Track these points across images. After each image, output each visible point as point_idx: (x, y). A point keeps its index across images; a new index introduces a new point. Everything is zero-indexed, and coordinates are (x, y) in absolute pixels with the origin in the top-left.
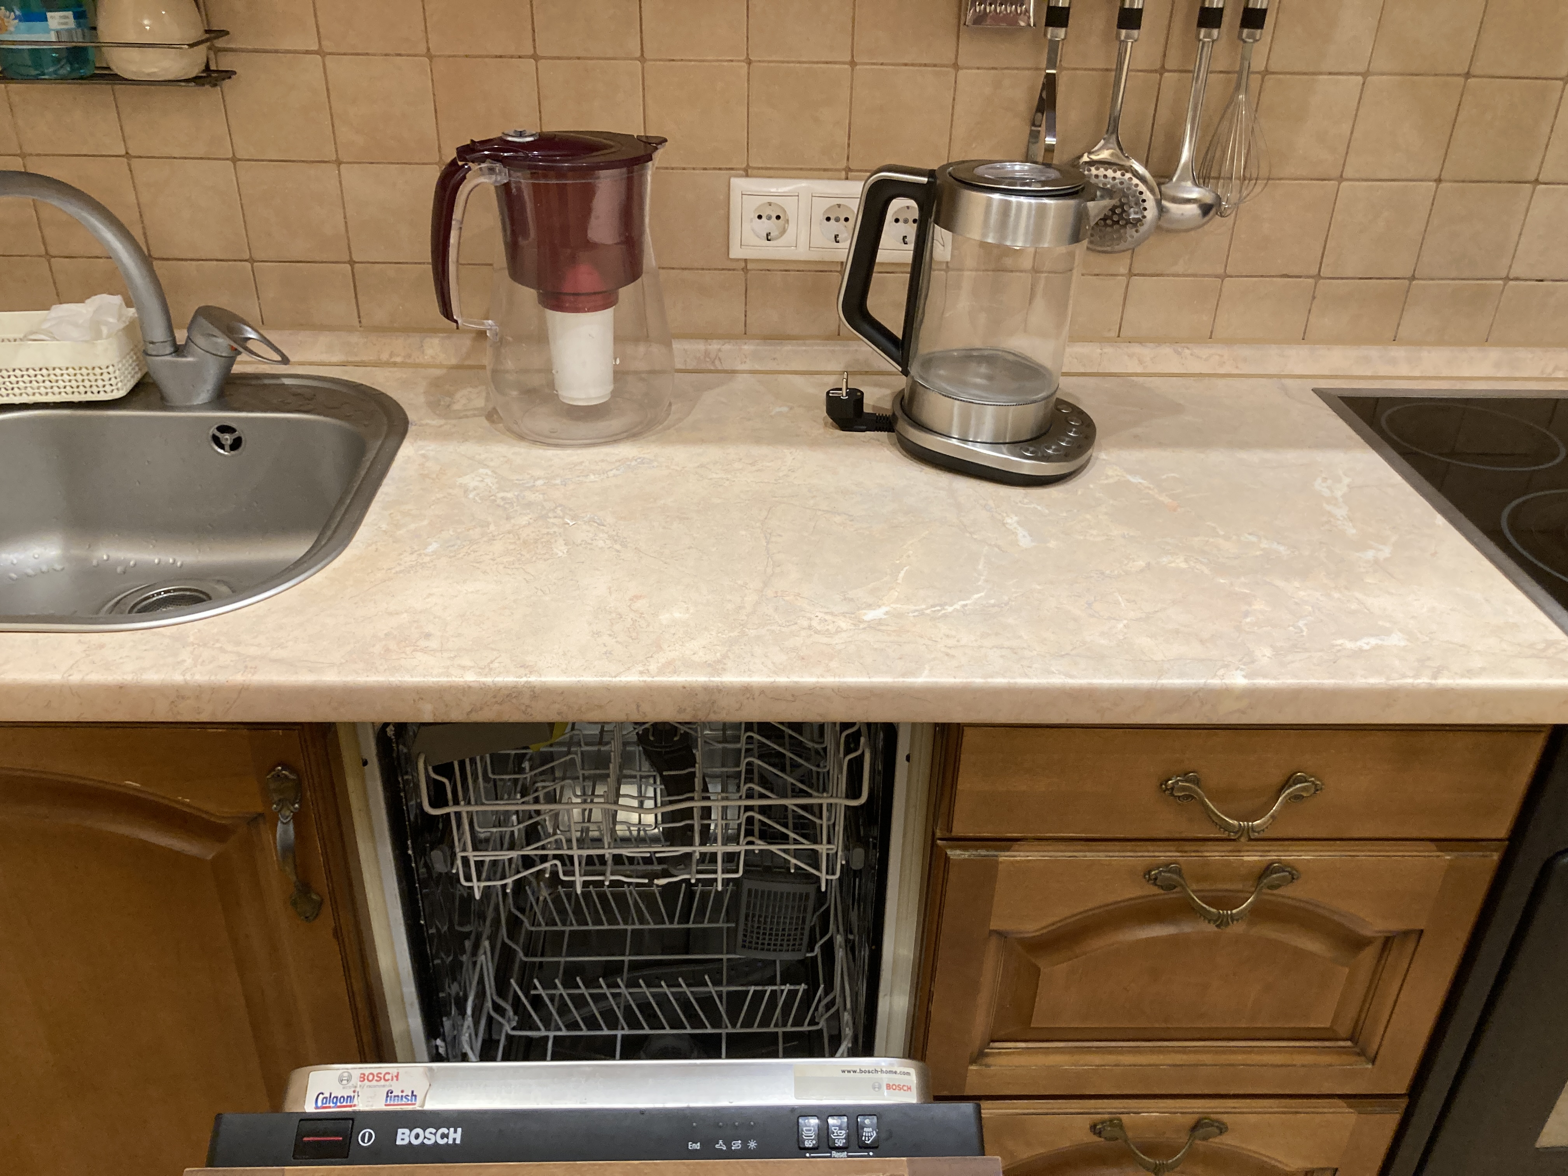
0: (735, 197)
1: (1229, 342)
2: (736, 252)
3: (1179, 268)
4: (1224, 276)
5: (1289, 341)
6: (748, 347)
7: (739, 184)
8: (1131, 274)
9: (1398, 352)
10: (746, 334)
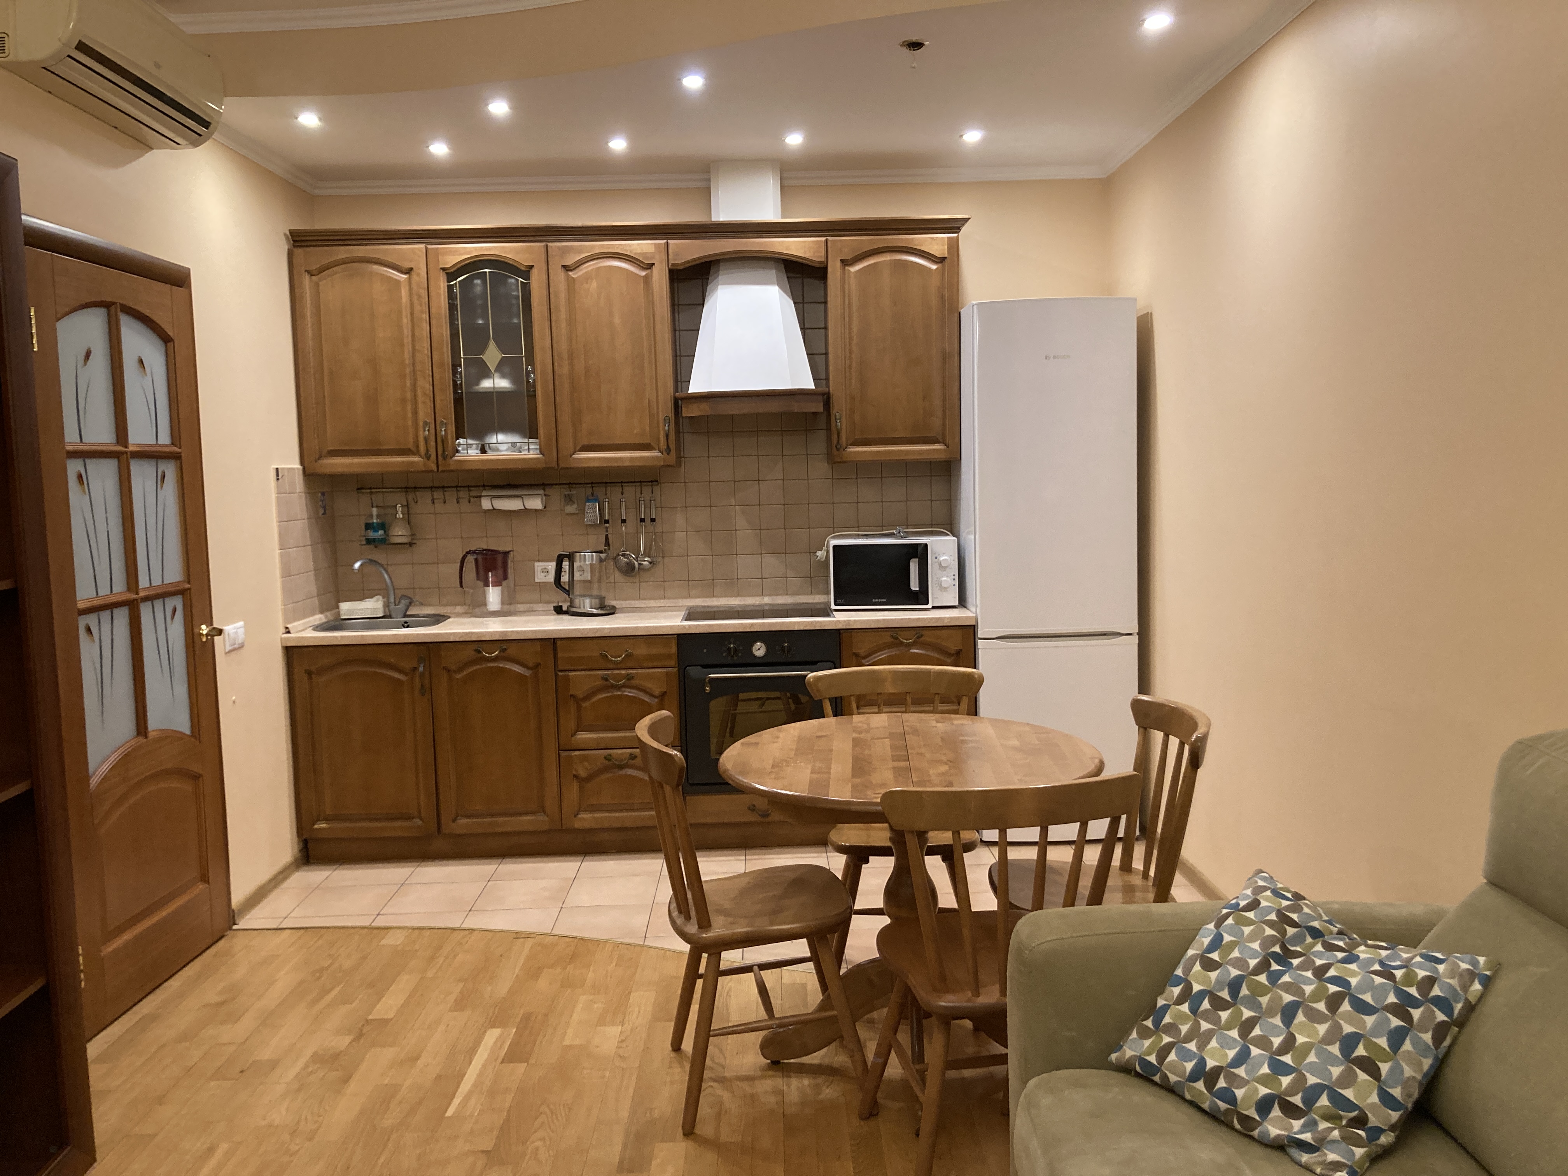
0: (536, 567)
1: (669, 598)
2: (537, 580)
3: (652, 580)
4: (664, 581)
5: (685, 598)
6: (541, 605)
7: (536, 564)
8: (640, 582)
9: (714, 599)
10: (541, 602)
